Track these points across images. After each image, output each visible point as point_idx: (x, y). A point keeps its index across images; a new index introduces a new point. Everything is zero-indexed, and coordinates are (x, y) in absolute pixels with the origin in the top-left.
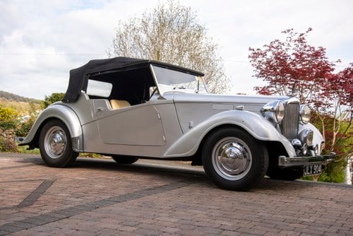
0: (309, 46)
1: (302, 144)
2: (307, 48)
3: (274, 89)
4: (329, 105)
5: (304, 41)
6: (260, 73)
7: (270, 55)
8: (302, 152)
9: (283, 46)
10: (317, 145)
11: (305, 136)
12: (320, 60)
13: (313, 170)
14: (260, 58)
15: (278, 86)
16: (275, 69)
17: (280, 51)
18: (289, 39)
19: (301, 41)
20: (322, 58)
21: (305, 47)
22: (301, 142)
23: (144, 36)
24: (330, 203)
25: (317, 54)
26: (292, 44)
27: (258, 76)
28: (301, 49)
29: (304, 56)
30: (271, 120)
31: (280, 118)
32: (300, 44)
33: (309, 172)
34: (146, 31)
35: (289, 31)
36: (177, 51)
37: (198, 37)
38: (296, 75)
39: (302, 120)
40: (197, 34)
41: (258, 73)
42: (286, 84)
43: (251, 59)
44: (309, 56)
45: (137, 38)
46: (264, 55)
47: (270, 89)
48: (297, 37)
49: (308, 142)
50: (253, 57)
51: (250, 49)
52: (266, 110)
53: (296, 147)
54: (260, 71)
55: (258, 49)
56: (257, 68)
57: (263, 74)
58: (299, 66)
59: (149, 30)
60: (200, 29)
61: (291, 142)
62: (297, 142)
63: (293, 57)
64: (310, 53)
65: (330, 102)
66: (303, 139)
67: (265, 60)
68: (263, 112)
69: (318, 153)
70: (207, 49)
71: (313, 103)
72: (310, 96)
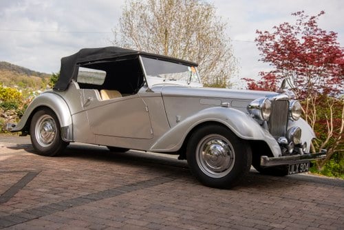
0: (320, 30)
1: (289, 141)
2: (318, 32)
3: (281, 74)
4: (339, 92)
5: (314, 24)
6: (266, 58)
7: (278, 38)
8: (288, 151)
9: (292, 30)
10: (305, 143)
11: (292, 134)
12: (330, 45)
13: (299, 169)
14: (268, 41)
15: (284, 71)
16: (283, 54)
17: (289, 34)
18: (299, 22)
19: (311, 24)
20: (333, 43)
21: (316, 30)
22: (288, 139)
23: (150, 15)
24: (311, 205)
25: (327, 39)
26: (302, 27)
27: (264, 60)
28: (310, 33)
29: (313, 40)
30: (256, 117)
31: (266, 115)
32: (310, 28)
33: (295, 170)
34: (153, 10)
35: (299, 13)
36: (184, 30)
37: (206, 16)
38: (305, 59)
39: (292, 116)
40: (206, 13)
41: (264, 57)
42: (294, 69)
43: (257, 42)
44: (318, 40)
45: (143, 16)
46: (272, 38)
47: (276, 74)
48: (307, 20)
49: (295, 140)
50: (260, 40)
51: (257, 32)
52: (252, 107)
53: (282, 146)
54: (266, 55)
55: (266, 32)
56: (264, 52)
57: (269, 58)
58: (308, 51)
59: (155, 8)
60: (209, 8)
61: (277, 139)
62: (284, 140)
63: (303, 41)
64: (321, 37)
65: (339, 88)
66: (289, 137)
67: (273, 43)
68: (250, 109)
69: (307, 150)
70: (216, 29)
71: (322, 89)
72: (318, 81)
